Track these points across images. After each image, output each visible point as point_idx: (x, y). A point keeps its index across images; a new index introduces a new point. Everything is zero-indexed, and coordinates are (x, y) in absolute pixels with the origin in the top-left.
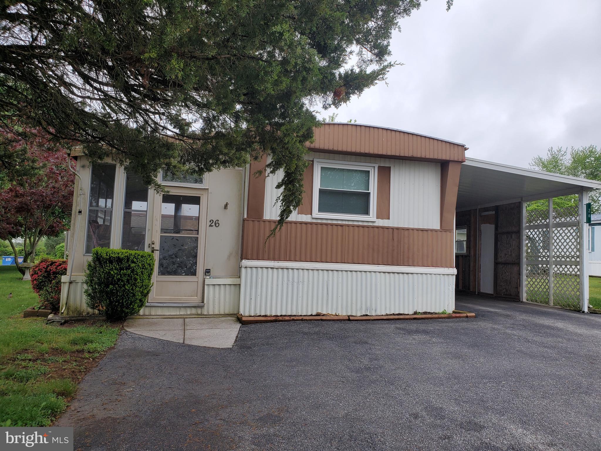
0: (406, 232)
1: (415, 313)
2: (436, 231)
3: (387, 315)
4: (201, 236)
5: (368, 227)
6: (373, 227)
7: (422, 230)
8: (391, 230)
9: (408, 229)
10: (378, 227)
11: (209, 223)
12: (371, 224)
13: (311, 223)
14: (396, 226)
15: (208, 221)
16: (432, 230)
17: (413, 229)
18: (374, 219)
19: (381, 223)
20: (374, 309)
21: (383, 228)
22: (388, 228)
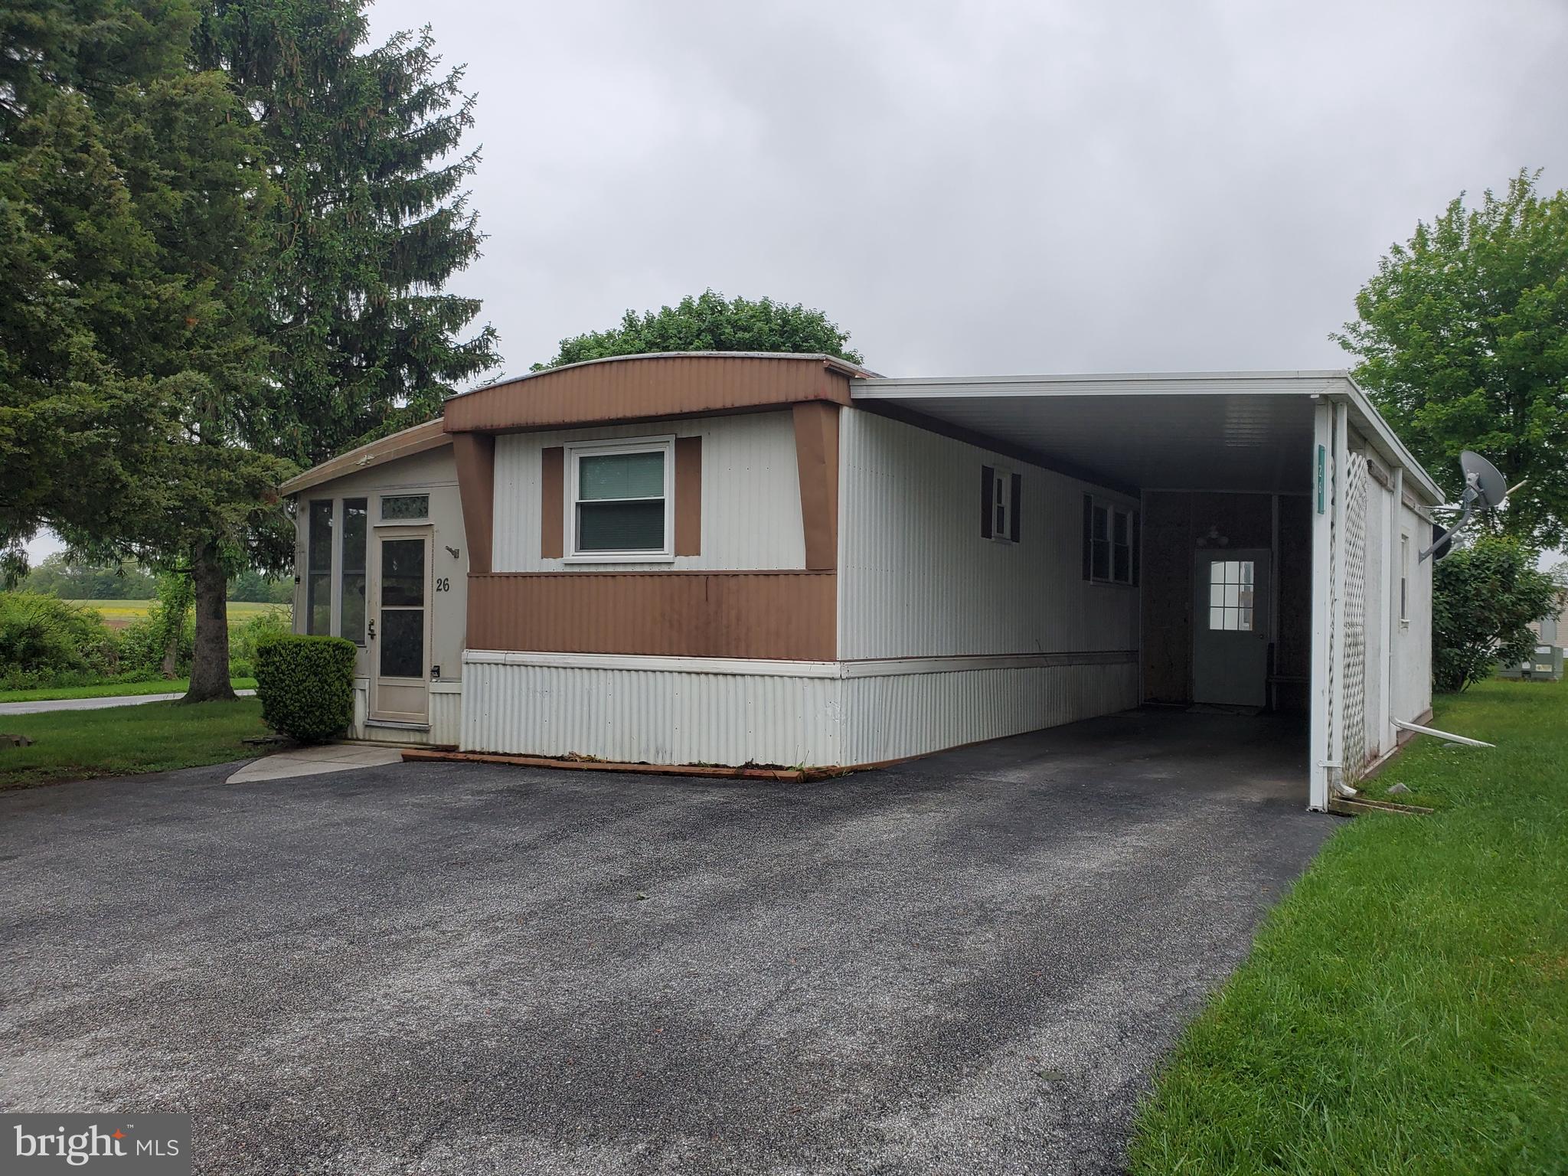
0: (733, 581)
1: (749, 765)
2: (796, 574)
3: (691, 765)
4: (426, 608)
5: (660, 575)
6: (670, 574)
7: (767, 574)
8: (703, 579)
9: (735, 575)
10: (678, 574)
11: (436, 586)
12: (665, 568)
13: (563, 575)
14: (714, 568)
15: (435, 581)
16: (787, 574)
17: (746, 574)
18: (670, 558)
19: (684, 564)
20: (668, 752)
21: (688, 575)
22: (696, 575)
